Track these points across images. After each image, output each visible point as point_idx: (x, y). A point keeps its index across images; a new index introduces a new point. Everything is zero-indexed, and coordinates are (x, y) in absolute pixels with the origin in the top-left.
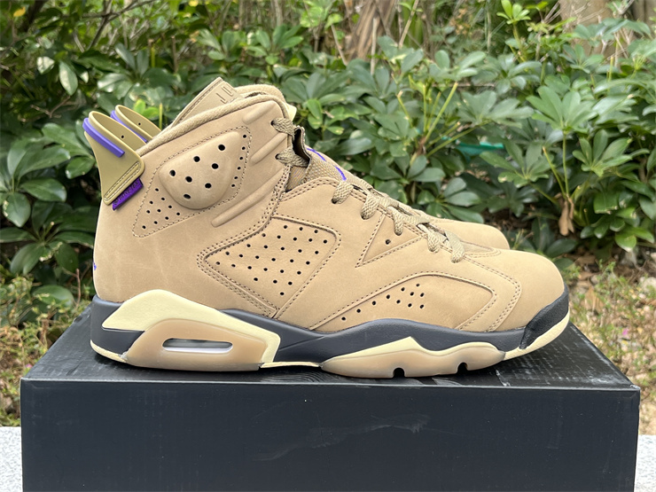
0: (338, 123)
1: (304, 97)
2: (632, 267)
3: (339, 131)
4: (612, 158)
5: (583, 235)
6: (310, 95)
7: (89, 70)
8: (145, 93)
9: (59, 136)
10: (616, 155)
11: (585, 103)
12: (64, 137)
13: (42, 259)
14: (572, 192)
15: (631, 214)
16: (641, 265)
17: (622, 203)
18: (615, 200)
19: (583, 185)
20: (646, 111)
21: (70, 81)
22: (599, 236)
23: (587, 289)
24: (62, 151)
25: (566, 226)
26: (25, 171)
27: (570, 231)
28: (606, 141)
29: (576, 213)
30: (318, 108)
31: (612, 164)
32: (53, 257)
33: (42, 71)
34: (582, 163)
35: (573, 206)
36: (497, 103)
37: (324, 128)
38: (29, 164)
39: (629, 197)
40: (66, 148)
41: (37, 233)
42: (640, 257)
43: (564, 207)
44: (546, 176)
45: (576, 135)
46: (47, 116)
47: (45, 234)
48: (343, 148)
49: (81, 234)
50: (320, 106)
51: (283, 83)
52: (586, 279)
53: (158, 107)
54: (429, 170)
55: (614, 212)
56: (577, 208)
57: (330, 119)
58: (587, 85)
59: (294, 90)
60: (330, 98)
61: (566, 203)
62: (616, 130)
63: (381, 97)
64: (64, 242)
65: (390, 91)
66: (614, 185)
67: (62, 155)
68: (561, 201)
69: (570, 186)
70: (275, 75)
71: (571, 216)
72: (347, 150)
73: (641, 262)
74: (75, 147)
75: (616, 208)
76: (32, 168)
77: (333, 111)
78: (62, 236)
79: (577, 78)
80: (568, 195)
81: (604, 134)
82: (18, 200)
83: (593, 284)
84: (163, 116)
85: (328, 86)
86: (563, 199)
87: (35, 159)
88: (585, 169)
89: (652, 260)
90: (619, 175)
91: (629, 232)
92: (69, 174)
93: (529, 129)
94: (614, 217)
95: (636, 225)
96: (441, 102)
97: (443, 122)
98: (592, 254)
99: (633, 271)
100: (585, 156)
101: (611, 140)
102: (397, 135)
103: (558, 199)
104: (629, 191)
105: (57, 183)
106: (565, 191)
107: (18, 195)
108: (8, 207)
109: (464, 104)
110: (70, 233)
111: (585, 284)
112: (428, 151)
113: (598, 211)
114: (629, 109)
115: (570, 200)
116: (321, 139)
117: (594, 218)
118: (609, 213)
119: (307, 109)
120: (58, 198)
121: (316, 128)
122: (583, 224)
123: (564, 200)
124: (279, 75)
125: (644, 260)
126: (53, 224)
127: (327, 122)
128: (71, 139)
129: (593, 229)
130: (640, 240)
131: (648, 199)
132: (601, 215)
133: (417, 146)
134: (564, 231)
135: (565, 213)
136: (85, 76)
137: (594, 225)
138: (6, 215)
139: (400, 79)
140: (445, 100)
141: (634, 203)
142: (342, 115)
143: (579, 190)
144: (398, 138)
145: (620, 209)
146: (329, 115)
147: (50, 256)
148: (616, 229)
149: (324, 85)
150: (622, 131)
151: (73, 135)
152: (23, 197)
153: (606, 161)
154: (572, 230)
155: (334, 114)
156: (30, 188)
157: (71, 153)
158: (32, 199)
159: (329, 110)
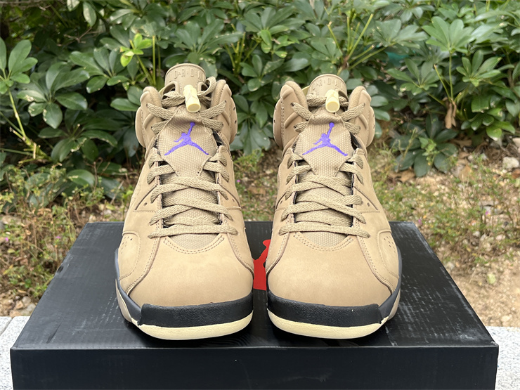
0: (283, 49)
1: (260, 26)
2: (498, 148)
3: (283, 55)
4: (486, 72)
5: (463, 127)
6: (264, 26)
7: (105, 8)
8: (142, 27)
9: (82, 60)
10: (489, 70)
11: (467, 28)
12: (85, 61)
13: (73, 150)
14: (455, 96)
15: (499, 113)
16: (505, 147)
17: (492, 104)
18: (487, 102)
19: (463, 92)
20: (514, 32)
21: (91, 16)
22: (475, 129)
23: (464, 165)
24: (83, 72)
25: (450, 122)
26: (58, 87)
27: (453, 125)
28: (482, 58)
29: (458, 111)
30: (268, 36)
31: (486, 76)
32: (80, 149)
33: (70, 9)
34: (463, 76)
35: (455, 107)
36: (401, 29)
37: (273, 52)
38: (61, 83)
39: (498, 99)
40: (86, 70)
41: (69, 131)
42: (504, 140)
43: (449, 108)
44: (436, 86)
45: (460, 54)
46: (77, 41)
47: (75, 131)
48: (287, 66)
49: (100, 132)
50: (270, 35)
51: (245, 15)
52: (464, 158)
53: (151, 38)
54: (351, 80)
55: (486, 111)
56: (459, 108)
57: (277, 45)
58: (470, 11)
59: (252, 21)
60: (278, 28)
61: (450, 105)
62: (490, 48)
63: (317, 24)
64: (88, 138)
65: (324, 18)
66: (487, 90)
67: (84, 76)
68: (447, 103)
69: (454, 91)
70: (240, 8)
71: (454, 115)
72: (290, 68)
73: (505, 144)
74: (93, 69)
75: (488, 108)
76: (63, 85)
77: (279, 39)
78: (86, 134)
79: (463, 6)
80: (452, 99)
81: (481, 53)
82: (54, 108)
83: (469, 161)
84: (156, 45)
85: (277, 18)
86: (448, 101)
87: (65, 78)
88: (465, 80)
89: (513, 143)
90: (491, 83)
91: (497, 125)
92: (89, 90)
93: (425, 49)
94: (486, 115)
95: (502, 120)
96: (361, 28)
97: (362, 43)
98: (469, 139)
99: (499, 151)
100: (466, 71)
101: (486, 57)
102: (327, 56)
103: (445, 101)
104: (499, 95)
105: (81, 96)
106: (450, 96)
107: (54, 105)
108: (46, 114)
109: (377, 31)
110: (92, 131)
111: (463, 162)
112: (351, 65)
113: (474, 111)
114: (501, 31)
115: (454, 103)
116: (271, 60)
117: (471, 115)
118: (482, 112)
119: (261, 37)
120: (82, 108)
121: (267, 52)
122: (463, 119)
123: (449, 103)
124: (242, 8)
125: (508, 143)
126: (79, 125)
127: (275, 47)
128: (90, 62)
129: (471, 123)
130: (504, 131)
131: (512, 101)
132: (476, 113)
133: (342, 62)
134: (449, 126)
135: (450, 112)
136: (102, 12)
137: (471, 120)
138: (45, 120)
139: (331, 12)
140: (364, 26)
141: (502, 104)
142: (286, 43)
143: (461, 95)
144: (327, 58)
145: (491, 109)
146: (277, 42)
147: (78, 148)
148: (487, 124)
149: (275, 16)
150: (495, 49)
151: (92, 59)
152: (57, 107)
153: (481, 74)
154: (455, 124)
155: (280, 41)
156: (62, 100)
157: (90, 74)
158: (63, 109)
159: (276, 38)
